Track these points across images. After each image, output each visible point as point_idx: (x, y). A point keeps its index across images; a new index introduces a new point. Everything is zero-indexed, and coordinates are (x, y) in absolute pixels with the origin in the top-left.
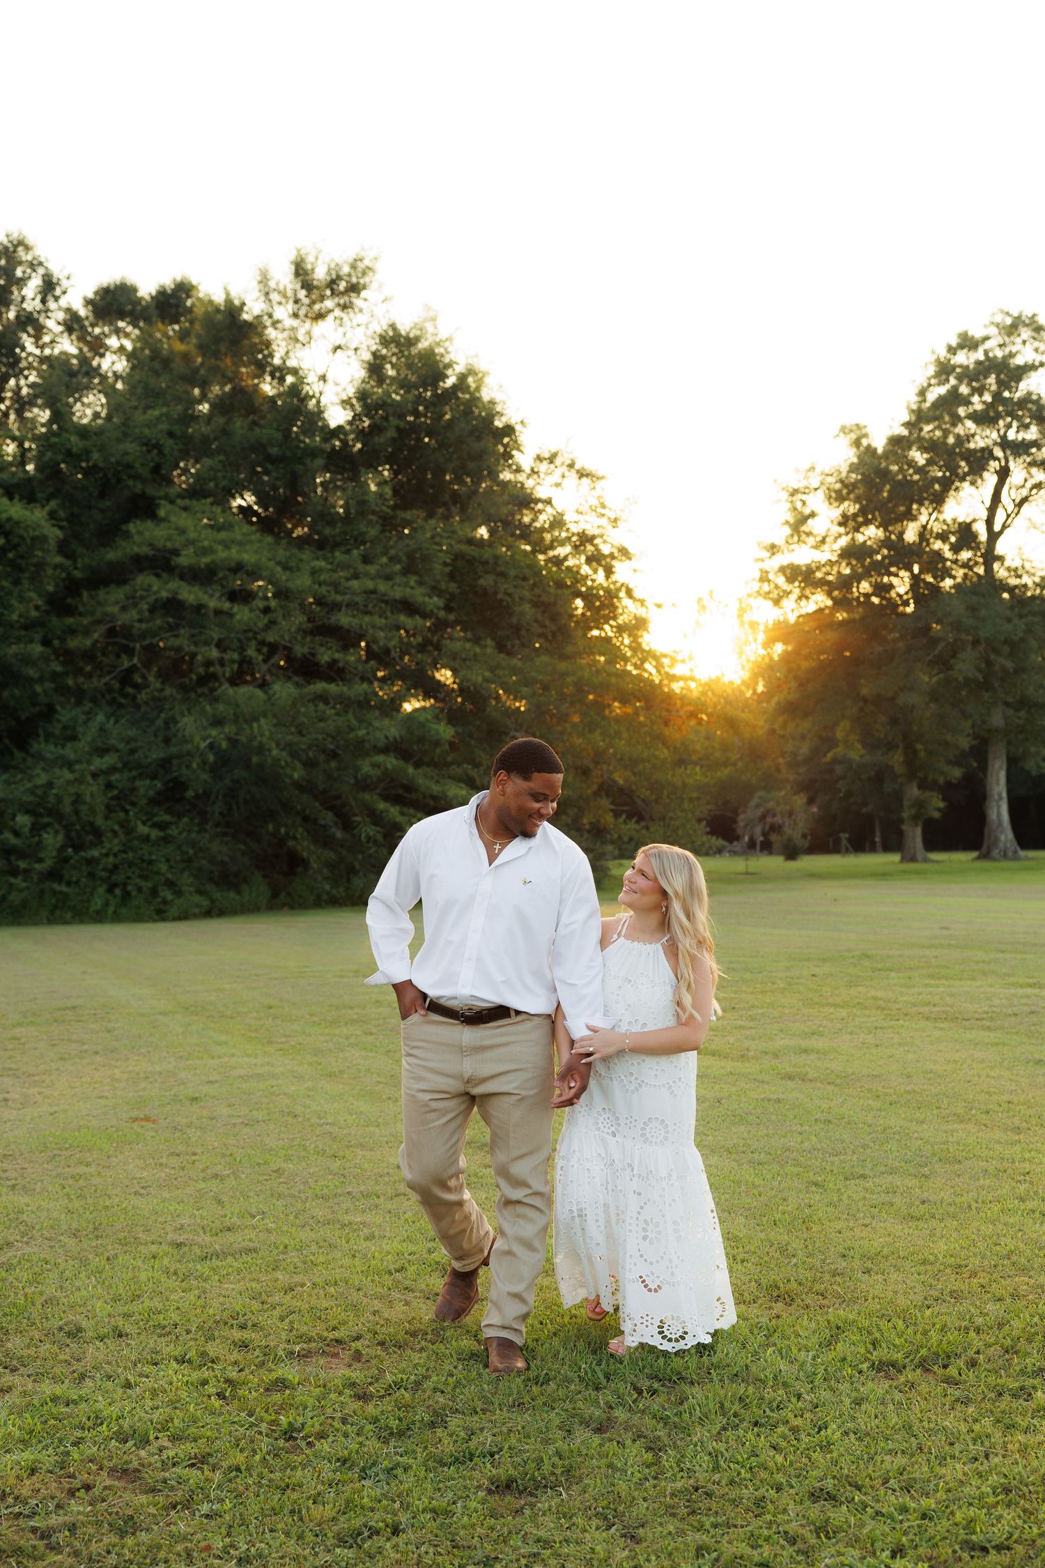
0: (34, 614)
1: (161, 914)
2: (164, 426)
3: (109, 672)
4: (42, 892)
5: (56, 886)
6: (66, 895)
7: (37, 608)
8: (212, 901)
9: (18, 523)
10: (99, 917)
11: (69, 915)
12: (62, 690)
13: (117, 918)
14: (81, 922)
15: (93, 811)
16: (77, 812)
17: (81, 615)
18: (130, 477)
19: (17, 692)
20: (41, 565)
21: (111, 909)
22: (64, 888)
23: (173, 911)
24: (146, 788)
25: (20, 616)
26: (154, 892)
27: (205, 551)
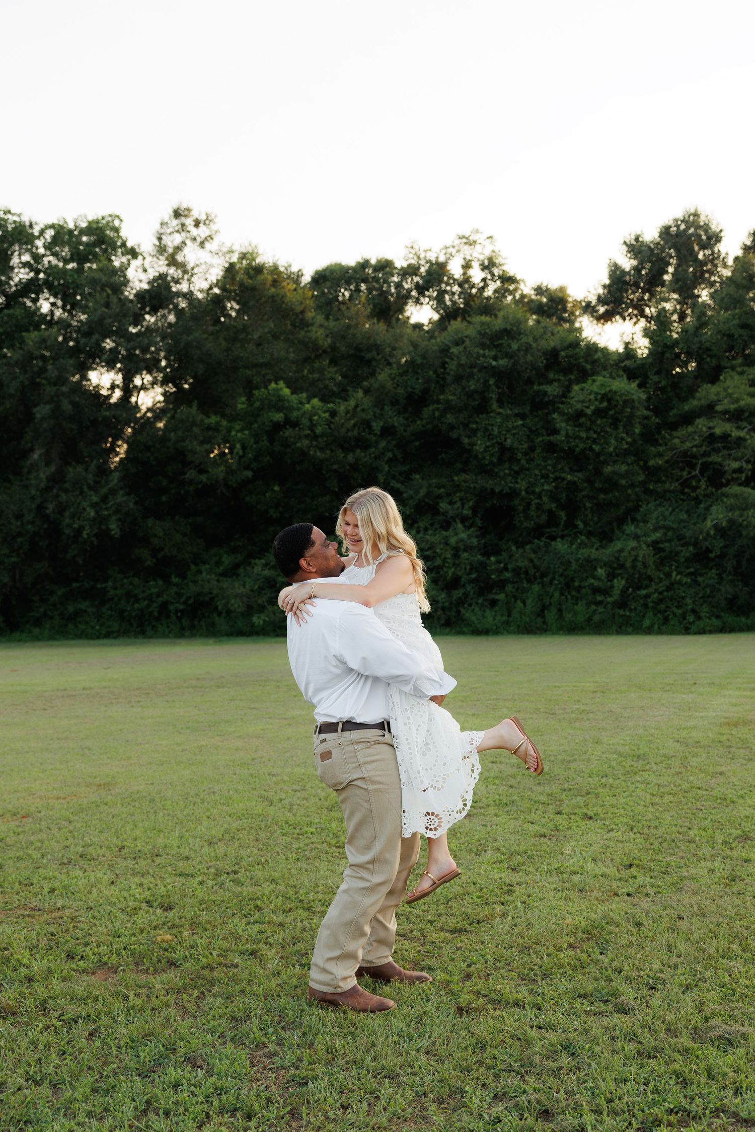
0: (625, 446)
1: (687, 631)
2: (736, 322)
3: (677, 480)
4: (614, 615)
5: (622, 612)
6: (629, 617)
7: (627, 443)
8: (724, 623)
9: (615, 392)
10: (649, 631)
11: (630, 629)
12: (647, 491)
13: (660, 632)
14: (638, 633)
15: (645, 565)
16: (634, 567)
17: (660, 445)
18: (709, 356)
19: (617, 494)
20: (631, 416)
21: (656, 627)
22: (628, 613)
23: (694, 628)
24: (687, 552)
25: (615, 448)
26: (684, 616)
27: (737, 401)
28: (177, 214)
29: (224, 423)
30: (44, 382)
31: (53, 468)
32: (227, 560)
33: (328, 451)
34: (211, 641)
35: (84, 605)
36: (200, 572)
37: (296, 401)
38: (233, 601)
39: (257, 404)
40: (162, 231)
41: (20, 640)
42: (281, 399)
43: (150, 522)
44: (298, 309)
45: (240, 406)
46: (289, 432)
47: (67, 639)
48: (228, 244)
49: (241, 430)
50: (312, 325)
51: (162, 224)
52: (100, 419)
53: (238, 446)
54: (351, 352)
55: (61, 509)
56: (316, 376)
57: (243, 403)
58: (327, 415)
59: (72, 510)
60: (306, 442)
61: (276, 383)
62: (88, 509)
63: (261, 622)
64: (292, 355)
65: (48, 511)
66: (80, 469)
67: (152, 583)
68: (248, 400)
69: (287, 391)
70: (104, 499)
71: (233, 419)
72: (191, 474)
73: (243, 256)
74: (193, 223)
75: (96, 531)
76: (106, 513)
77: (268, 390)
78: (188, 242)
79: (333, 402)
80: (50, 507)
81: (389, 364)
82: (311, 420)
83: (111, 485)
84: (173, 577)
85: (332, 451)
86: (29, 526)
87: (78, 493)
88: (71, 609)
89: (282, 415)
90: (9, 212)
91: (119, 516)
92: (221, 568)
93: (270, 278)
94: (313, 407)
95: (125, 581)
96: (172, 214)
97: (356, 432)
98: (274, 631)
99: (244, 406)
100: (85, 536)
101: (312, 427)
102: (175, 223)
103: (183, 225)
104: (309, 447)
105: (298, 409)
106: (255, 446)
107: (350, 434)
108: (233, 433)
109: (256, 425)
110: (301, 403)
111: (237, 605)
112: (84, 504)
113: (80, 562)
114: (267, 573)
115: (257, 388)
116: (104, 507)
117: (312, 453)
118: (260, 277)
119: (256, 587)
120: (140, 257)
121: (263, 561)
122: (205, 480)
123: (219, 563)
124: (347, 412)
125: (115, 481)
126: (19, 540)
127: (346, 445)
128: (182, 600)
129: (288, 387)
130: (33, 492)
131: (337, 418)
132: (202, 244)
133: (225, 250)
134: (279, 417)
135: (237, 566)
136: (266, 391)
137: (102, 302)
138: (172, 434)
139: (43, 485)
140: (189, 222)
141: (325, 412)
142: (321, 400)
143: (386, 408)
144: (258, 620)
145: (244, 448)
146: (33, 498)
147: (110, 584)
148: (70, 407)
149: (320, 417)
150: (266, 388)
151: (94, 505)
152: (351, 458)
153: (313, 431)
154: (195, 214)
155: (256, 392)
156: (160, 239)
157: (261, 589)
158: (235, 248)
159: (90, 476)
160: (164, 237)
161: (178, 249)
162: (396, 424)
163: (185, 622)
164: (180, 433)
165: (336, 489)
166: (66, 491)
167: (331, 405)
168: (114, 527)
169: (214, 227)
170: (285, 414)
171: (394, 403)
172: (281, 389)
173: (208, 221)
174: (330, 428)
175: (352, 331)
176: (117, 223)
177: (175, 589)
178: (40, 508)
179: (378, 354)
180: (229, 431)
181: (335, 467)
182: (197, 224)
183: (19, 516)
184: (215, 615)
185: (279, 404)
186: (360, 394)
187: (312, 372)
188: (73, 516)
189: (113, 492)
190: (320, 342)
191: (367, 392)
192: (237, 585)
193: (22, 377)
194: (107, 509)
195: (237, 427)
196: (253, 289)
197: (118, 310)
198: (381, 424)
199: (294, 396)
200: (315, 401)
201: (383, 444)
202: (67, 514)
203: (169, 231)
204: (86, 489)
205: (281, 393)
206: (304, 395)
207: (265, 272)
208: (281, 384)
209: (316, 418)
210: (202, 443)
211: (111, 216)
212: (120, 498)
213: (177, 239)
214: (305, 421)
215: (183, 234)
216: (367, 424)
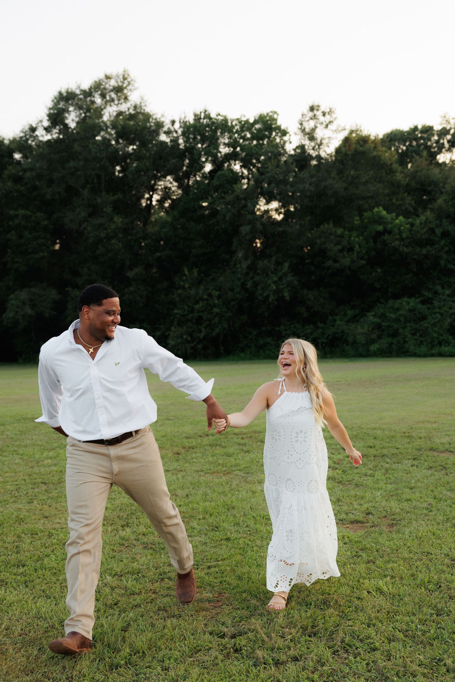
28: (312, 109)
29: (347, 233)
30: (246, 213)
31: (249, 262)
32: (350, 313)
33: (410, 248)
34: (346, 360)
35: (269, 340)
36: (335, 321)
37: (390, 219)
38: (358, 337)
39: (366, 221)
40: (303, 119)
41: (233, 360)
42: (381, 217)
43: (305, 291)
44: (389, 163)
45: (356, 222)
46: (386, 237)
47: (260, 359)
48: (342, 125)
49: (358, 236)
50: (396, 172)
51: (302, 115)
52: (276, 233)
53: (357, 246)
54: (419, 187)
55: (256, 285)
56: (400, 202)
57: (357, 221)
58: (408, 226)
59: (262, 285)
60: (397, 243)
61: (378, 208)
62: (272, 285)
63: (376, 349)
64: (386, 191)
65: (248, 287)
66: (266, 262)
67: (307, 327)
68: (361, 219)
69: (384, 213)
70: (280, 279)
71: (351, 230)
72: (329, 263)
73: (352, 132)
74: (322, 114)
75: (276, 297)
76: (282, 287)
77: (373, 212)
78: (318, 125)
79: (412, 218)
80: (249, 284)
81: (442, 193)
82: (399, 229)
83: (284, 271)
84: (319, 323)
85: (412, 247)
86: (238, 295)
87: (265, 275)
88: (261, 342)
89: (382, 227)
90: (219, 115)
91: (289, 288)
92: (347, 318)
93: (373, 145)
94: (400, 222)
95: (292, 326)
96: (308, 109)
97: (426, 236)
98: (381, 354)
99: (358, 222)
100: (270, 300)
101: (400, 233)
102: (311, 114)
103: (315, 115)
104: (399, 246)
105: (391, 223)
106: (366, 246)
107: (423, 237)
108: (353, 238)
109: (366, 234)
110: (392, 219)
111: (361, 339)
112: (269, 282)
113: (266, 315)
114: (376, 320)
115: (366, 211)
116: (280, 283)
117: (401, 249)
118: (367, 146)
119: (370, 329)
120: (288, 135)
121: (373, 313)
122: (338, 267)
123: (345, 315)
124: (421, 224)
125: (286, 269)
126: (232, 303)
127: (421, 243)
128: (326, 336)
129: (385, 209)
130: (239, 275)
131: (415, 228)
132: (327, 126)
133: (340, 129)
134: (380, 228)
135: (355, 316)
136: (371, 213)
137: (275, 165)
138: (318, 241)
139: (244, 271)
140: (319, 114)
141: (407, 224)
142: (404, 217)
143: (444, 220)
144: (374, 347)
145: (360, 247)
146: (239, 279)
147: (282, 328)
148: (261, 227)
149: (404, 227)
150: (371, 211)
151: (275, 282)
152: (424, 251)
153: (401, 236)
154: (322, 108)
155: (365, 214)
156: (301, 124)
157: (373, 329)
158: (346, 127)
159: (272, 266)
160: (304, 123)
161: (313, 130)
162: (450, 230)
163: (327, 349)
164: (323, 239)
165: (415, 270)
166: (258, 274)
167: (410, 220)
168: (287, 295)
169: (334, 116)
170: (384, 227)
171: (448, 217)
172: (381, 212)
173: (330, 112)
174: (411, 234)
175: (419, 174)
176: (275, 116)
177: (320, 330)
178: (243, 284)
179: (435, 187)
180: (350, 237)
181: (415, 257)
182: (324, 114)
183: (232, 290)
184: (345, 345)
185: (380, 220)
186: (428, 213)
187: (397, 200)
188: (263, 289)
189: (285, 274)
190: (403, 182)
191: (432, 210)
192: (359, 327)
193: (233, 211)
194: (282, 285)
195: (355, 235)
196: (363, 153)
197: (285, 169)
198: (441, 230)
199: (388, 216)
200: (401, 218)
201: (443, 242)
202: (259, 288)
203: (307, 119)
204: (270, 273)
205: (381, 214)
206: (394, 215)
207: (370, 142)
208: (381, 208)
209: (402, 228)
210: (336, 245)
211: (272, 112)
212: (289, 278)
213: (312, 124)
214: (396, 230)
215: (315, 120)
216: (432, 231)
